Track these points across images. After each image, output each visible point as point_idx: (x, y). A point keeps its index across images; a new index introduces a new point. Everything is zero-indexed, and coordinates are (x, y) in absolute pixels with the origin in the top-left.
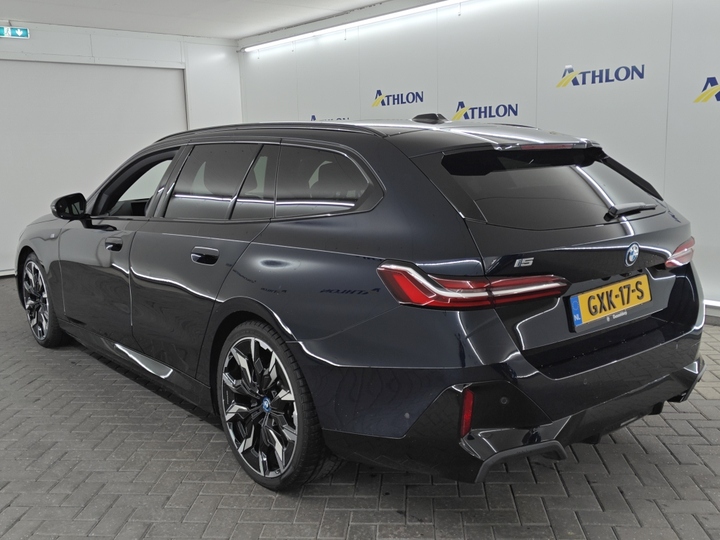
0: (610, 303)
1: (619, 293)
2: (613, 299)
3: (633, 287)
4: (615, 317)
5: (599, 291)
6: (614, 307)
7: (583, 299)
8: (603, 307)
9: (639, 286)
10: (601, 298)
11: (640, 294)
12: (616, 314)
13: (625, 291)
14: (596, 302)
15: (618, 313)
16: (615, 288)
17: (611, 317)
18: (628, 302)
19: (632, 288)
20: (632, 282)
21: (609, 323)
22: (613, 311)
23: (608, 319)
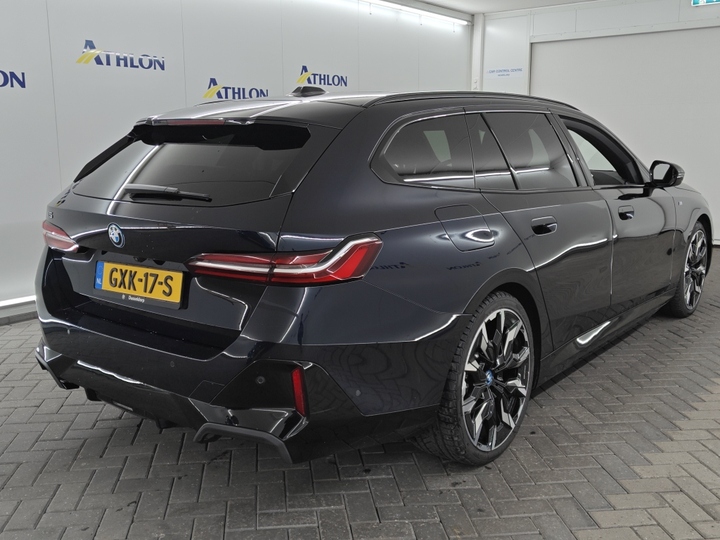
0: (131, 282)
1: (144, 279)
2: (136, 280)
3: (161, 279)
4: (130, 298)
5: (124, 268)
6: (135, 289)
7: (108, 267)
8: (122, 283)
9: (169, 281)
10: (123, 275)
11: (167, 291)
12: (132, 296)
13: (151, 280)
14: (117, 276)
15: (136, 297)
16: (141, 271)
17: (127, 296)
18: (151, 292)
19: (159, 280)
20: (162, 274)
21: (122, 300)
22: (131, 292)
23: (124, 297)
